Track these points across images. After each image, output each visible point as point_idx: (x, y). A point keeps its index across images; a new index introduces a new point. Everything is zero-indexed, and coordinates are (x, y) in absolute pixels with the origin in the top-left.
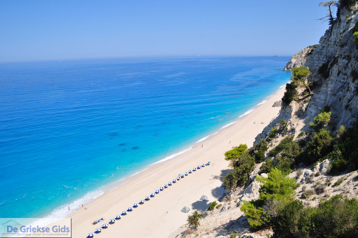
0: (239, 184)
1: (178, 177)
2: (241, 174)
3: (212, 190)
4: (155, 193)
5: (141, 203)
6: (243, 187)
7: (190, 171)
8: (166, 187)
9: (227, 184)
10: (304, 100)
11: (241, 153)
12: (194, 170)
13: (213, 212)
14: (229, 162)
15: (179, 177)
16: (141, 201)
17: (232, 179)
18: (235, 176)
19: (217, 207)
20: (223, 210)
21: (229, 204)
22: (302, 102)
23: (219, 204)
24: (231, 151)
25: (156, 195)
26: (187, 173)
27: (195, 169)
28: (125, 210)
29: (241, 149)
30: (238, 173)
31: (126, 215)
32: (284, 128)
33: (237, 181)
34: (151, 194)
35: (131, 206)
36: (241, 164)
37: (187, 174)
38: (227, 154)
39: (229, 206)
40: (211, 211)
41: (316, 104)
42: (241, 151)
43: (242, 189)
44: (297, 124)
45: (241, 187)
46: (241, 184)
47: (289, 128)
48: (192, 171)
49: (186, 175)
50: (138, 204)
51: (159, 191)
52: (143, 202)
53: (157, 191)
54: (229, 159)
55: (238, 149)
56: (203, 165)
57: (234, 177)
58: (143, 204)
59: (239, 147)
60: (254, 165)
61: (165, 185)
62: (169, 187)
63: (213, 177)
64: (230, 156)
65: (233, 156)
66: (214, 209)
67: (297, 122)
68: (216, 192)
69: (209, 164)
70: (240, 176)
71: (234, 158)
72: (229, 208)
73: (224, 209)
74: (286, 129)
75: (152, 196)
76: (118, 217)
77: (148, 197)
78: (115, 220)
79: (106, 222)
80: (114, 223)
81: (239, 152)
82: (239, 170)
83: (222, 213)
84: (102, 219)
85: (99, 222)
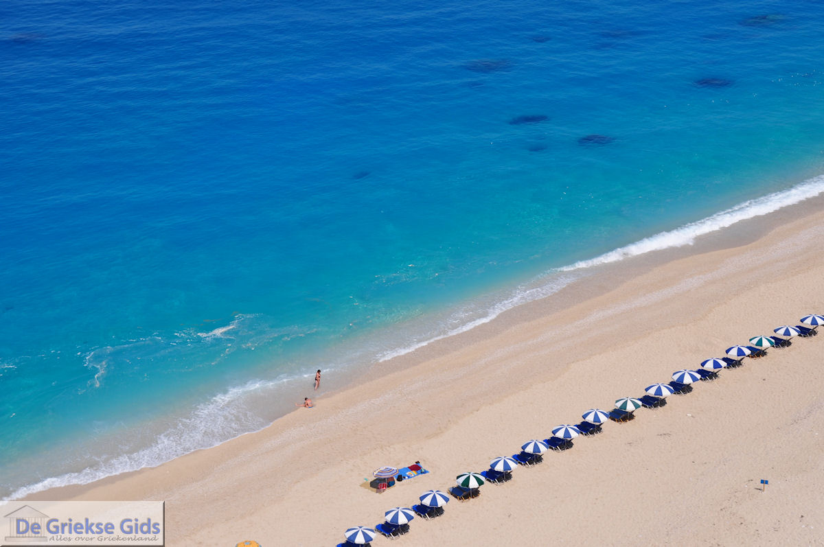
4: (699, 376)
5: (620, 415)
8: (757, 353)
16: (619, 405)
25: (700, 386)
28: (535, 438)
31: (537, 467)
34: (676, 378)
35: (566, 424)
50: (603, 418)
51: (716, 365)
52: (630, 408)
53: (709, 367)
58: (629, 422)
61: (755, 341)
62: (773, 352)
75: (679, 387)
76: (500, 468)
77: (659, 391)
78: (483, 478)
79: (435, 485)
80: (475, 493)
84: (416, 468)
85: (400, 478)
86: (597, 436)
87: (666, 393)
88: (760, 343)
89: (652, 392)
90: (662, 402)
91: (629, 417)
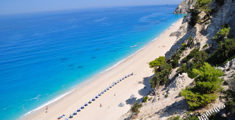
0: (161, 84)
1: (113, 84)
2: (163, 76)
3: (138, 91)
6: (164, 85)
7: (121, 79)
8: (105, 91)
9: (153, 84)
10: (205, 23)
12: (123, 79)
13: (146, 103)
14: (153, 69)
16: (89, 101)
17: (156, 80)
19: (149, 100)
21: (158, 97)
22: (203, 24)
23: (150, 97)
24: (153, 62)
25: (99, 97)
28: (79, 108)
29: (160, 60)
30: (160, 76)
31: (80, 112)
32: (191, 42)
33: (159, 82)
35: (83, 105)
36: (162, 69)
41: (214, 25)
43: (164, 87)
44: (201, 39)
45: (162, 86)
47: (195, 42)
49: (118, 82)
50: (88, 104)
52: (91, 101)
53: (100, 94)
55: (158, 59)
56: (129, 75)
57: (158, 78)
60: (171, 70)
62: (107, 91)
63: (138, 82)
65: (155, 64)
66: (147, 101)
67: (201, 38)
68: (141, 92)
70: (162, 78)
71: (156, 66)
72: (159, 99)
73: (155, 100)
74: (194, 43)
75: (96, 97)
76: (75, 113)
78: (73, 115)
80: (72, 117)
81: (160, 62)
82: (161, 74)
83: (154, 103)
85: (62, 117)
86: (87, 106)
87: (95, 99)
89: (93, 99)
90: (95, 100)
91: (91, 103)
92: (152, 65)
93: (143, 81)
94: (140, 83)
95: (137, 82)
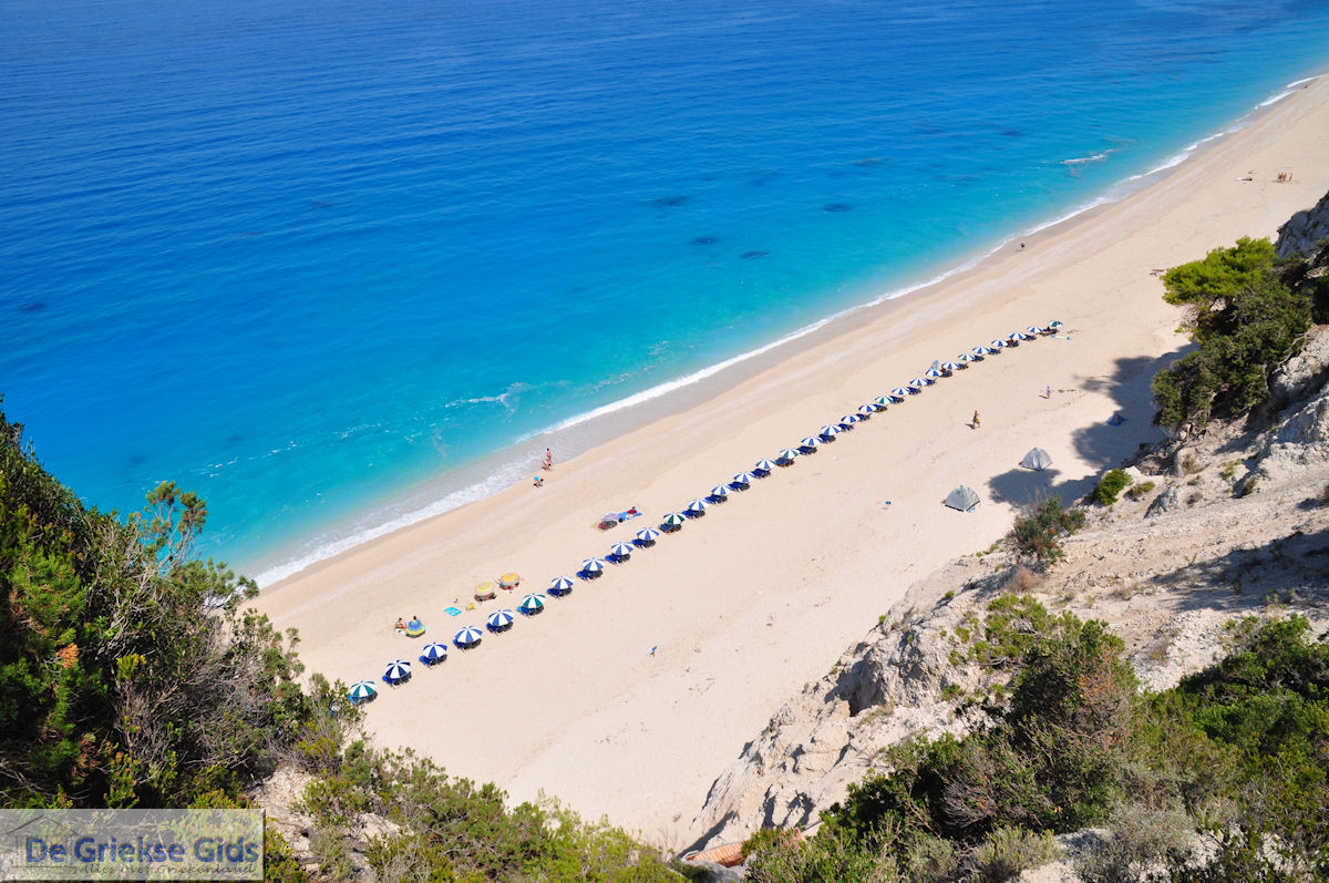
0: (1224, 409)
1: (931, 373)
2: (1242, 362)
3: (1073, 434)
4: (840, 429)
5: (784, 462)
6: (1242, 421)
7: (980, 352)
8: (881, 409)
9: (1171, 403)
11: (1244, 274)
12: (993, 351)
13: (1111, 510)
14: (1184, 312)
15: (935, 374)
16: (783, 454)
17: (1196, 383)
18: (1212, 371)
19: (1131, 495)
20: (1161, 505)
21: (1190, 484)
23: (1142, 482)
24: (1194, 267)
25: (841, 436)
26: (965, 359)
27: (1000, 344)
28: (721, 484)
29: (1238, 260)
30: (1225, 361)
31: (724, 504)
33: (1215, 394)
34: (823, 431)
35: (744, 472)
36: (1244, 322)
37: (963, 363)
38: (1175, 278)
39: (1192, 490)
40: (1104, 509)
42: (1241, 269)
43: (1236, 429)
45: (1229, 423)
46: (1233, 410)
48: (984, 352)
49: (962, 367)
50: (771, 465)
51: (852, 420)
52: (791, 456)
53: (847, 422)
54: (1184, 297)
55: (1228, 257)
56: (1033, 331)
57: (1207, 374)
58: (790, 467)
59: (1233, 252)
60: (1305, 329)
61: (879, 400)
62: (891, 407)
63: (1082, 382)
64: (1190, 285)
65: (1206, 285)
66: (1116, 500)
68: (1090, 442)
69: (1055, 332)
70: (1234, 375)
71: (1208, 295)
72: (1191, 501)
73: (1167, 503)
75: (826, 438)
76: (696, 508)
77: (811, 442)
78: (684, 516)
79: (648, 524)
80: (678, 527)
81: (1236, 272)
82: (1232, 346)
83: (1156, 519)
84: (633, 512)
85: (621, 521)
86: (768, 478)
87: (817, 443)
88: (882, 401)
89: (806, 444)
90: (815, 450)
91: (791, 462)
92: (1183, 285)
93: (1115, 378)
94: (1091, 385)
95: (1076, 377)
